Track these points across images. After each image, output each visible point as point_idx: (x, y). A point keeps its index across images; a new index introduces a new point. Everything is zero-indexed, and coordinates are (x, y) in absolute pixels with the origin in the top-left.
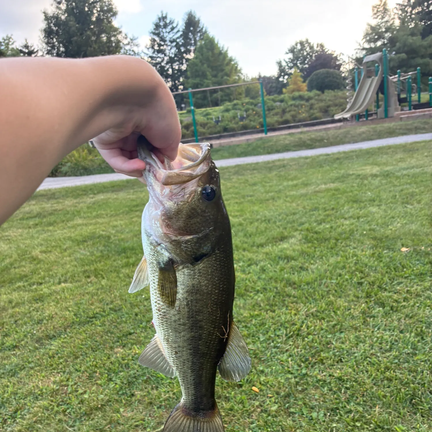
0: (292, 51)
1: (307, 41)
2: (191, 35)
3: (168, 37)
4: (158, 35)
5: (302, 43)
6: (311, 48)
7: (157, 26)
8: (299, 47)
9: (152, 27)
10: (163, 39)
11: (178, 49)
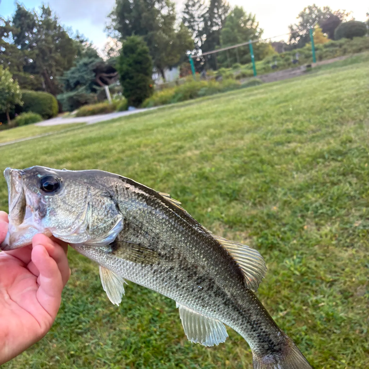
0: (302, 15)
1: (314, 6)
2: (215, 10)
3: (196, 14)
4: (188, 13)
5: (310, 8)
6: (319, 11)
7: (187, 6)
8: (308, 11)
10: (192, 16)
11: (206, 24)
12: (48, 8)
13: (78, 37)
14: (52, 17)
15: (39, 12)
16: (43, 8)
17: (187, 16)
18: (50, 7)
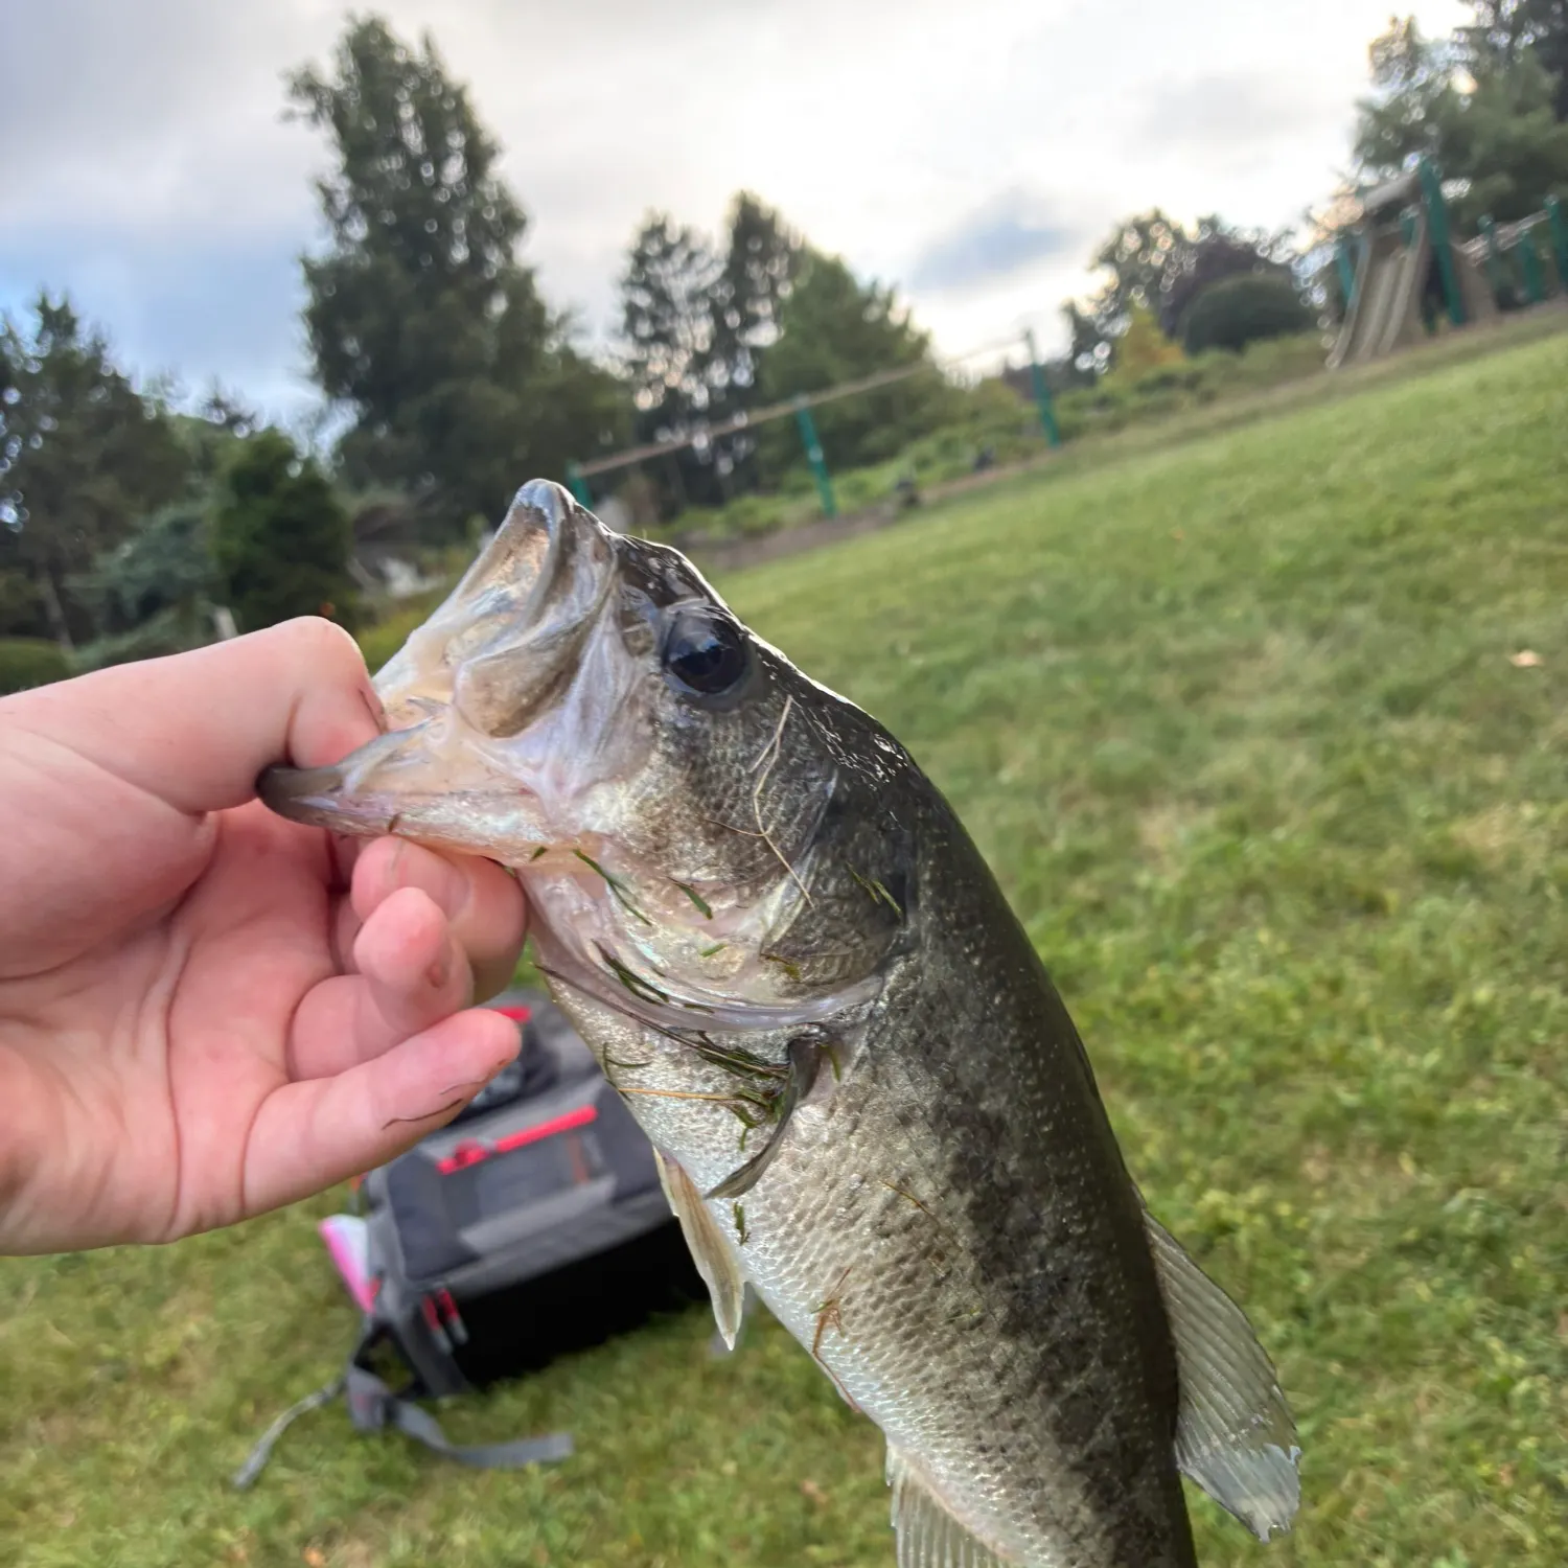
0: (1109, 257)
1: (1158, 218)
2: (754, 270)
3: (680, 287)
4: (647, 285)
5: (1142, 228)
6: (1178, 236)
7: (641, 259)
8: (1132, 242)
9: (625, 265)
10: (662, 297)
11: (720, 322)
12: (64, 309)
13: (217, 404)
14: (82, 341)
15: (28, 325)
16: (43, 308)
17: (643, 300)
18: (70, 305)
